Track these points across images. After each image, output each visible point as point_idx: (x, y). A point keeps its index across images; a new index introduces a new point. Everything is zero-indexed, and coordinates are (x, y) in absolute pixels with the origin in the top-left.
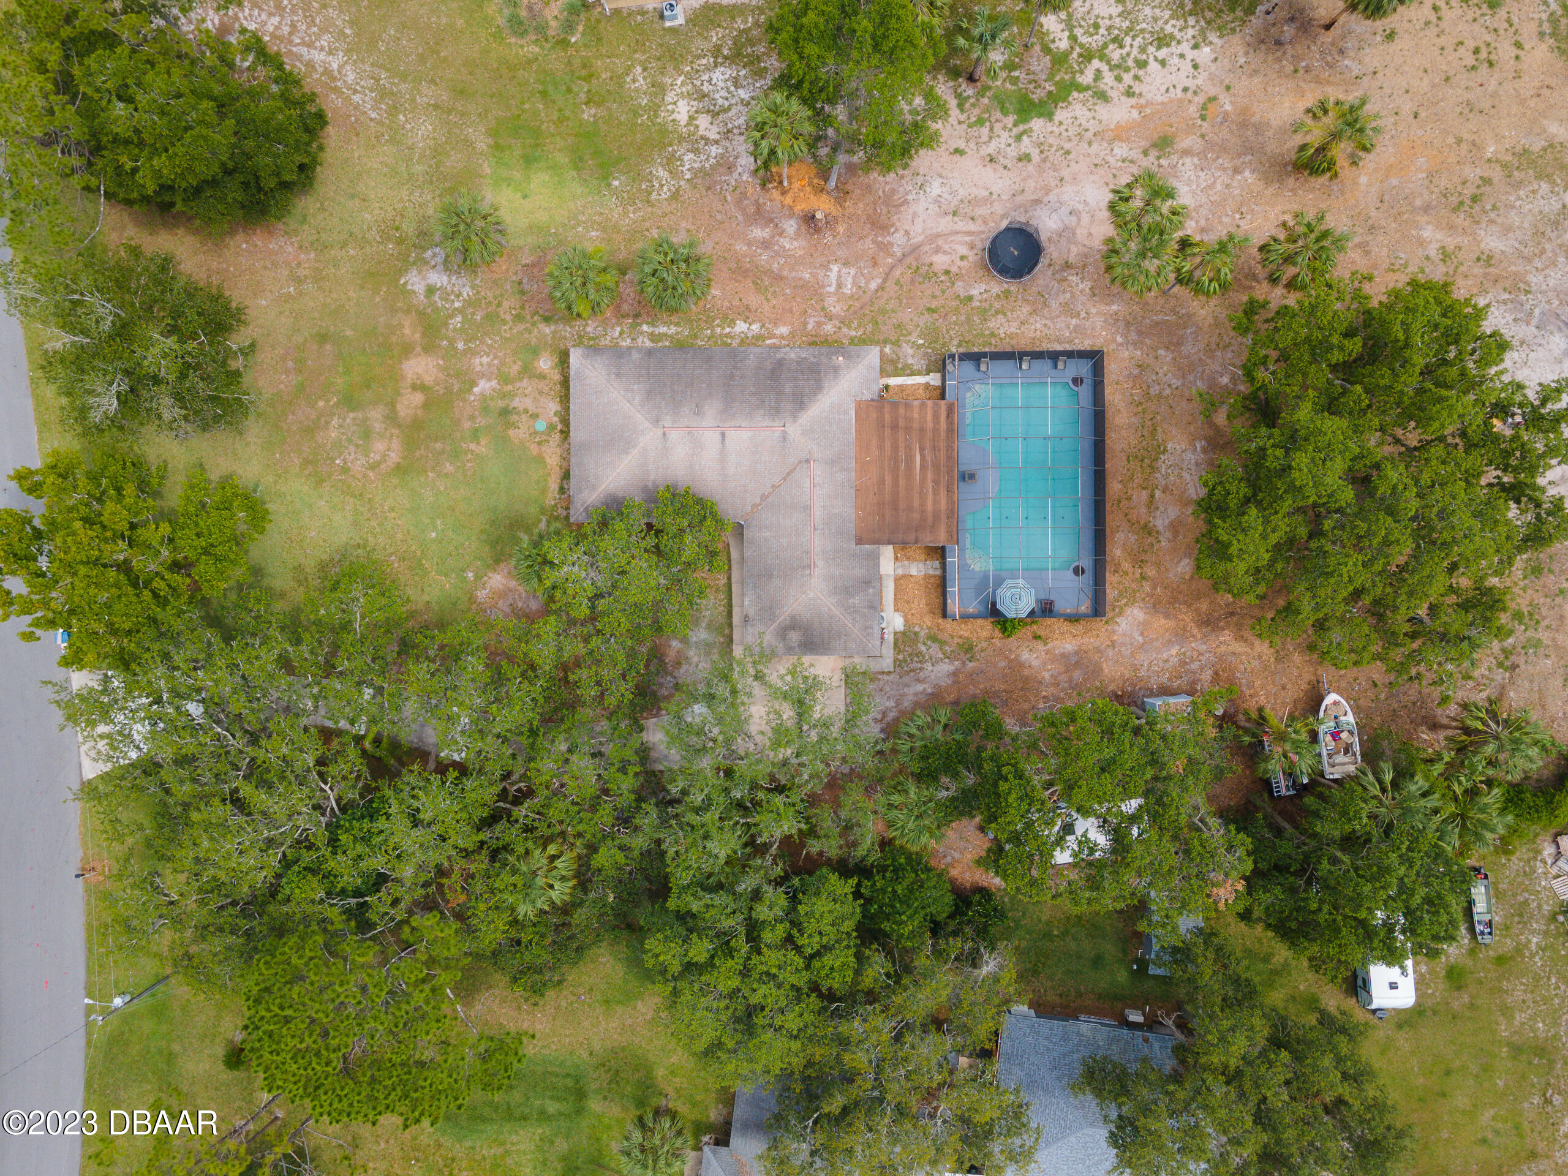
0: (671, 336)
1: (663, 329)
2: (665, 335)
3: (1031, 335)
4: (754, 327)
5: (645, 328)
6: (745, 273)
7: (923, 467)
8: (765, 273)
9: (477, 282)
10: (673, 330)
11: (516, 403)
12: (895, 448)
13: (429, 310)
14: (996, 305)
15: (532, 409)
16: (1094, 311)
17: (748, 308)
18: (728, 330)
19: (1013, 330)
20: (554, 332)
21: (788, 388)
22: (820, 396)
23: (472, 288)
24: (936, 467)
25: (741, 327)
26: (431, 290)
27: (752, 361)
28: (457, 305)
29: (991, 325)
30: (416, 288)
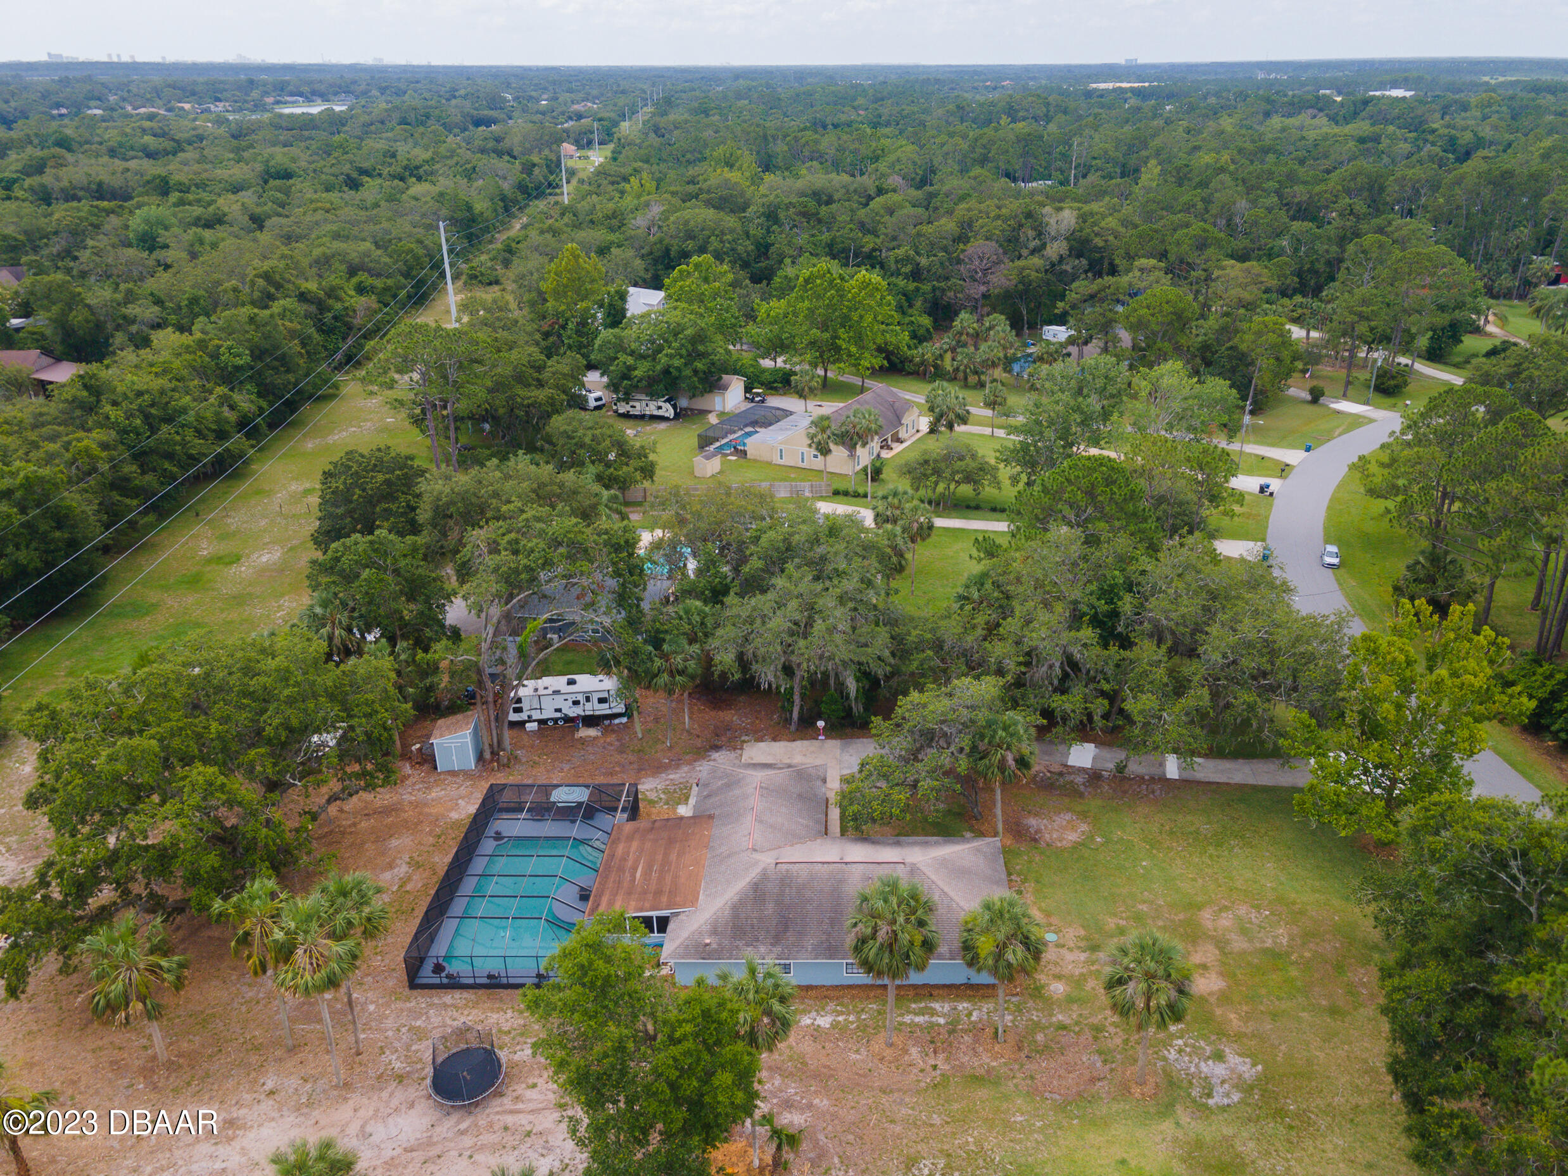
0: (909, 1012)
1: (919, 1019)
2: (916, 1014)
3: (474, 1012)
4: (809, 1021)
5: (942, 1021)
6: (816, 1076)
7: (635, 869)
8: (791, 1074)
9: (1160, 1064)
10: (907, 1019)
11: (1083, 956)
12: (661, 879)
13: (1213, 1037)
14: (507, 1039)
15: (1064, 951)
16: (390, 1033)
17: (815, 1039)
18: (841, 1018)
19: (495, 1016)
20: (1051, 1015)
21: (770, 908)
22: (736, 898)
23: (1165, 1059)
24: (621, 869)
25: (824, 1022)
26: (1219, 1057)
27: (810, 942)
28: (1180, 1042)
29: (521, 1022)
30: (1238, 1060)
